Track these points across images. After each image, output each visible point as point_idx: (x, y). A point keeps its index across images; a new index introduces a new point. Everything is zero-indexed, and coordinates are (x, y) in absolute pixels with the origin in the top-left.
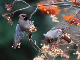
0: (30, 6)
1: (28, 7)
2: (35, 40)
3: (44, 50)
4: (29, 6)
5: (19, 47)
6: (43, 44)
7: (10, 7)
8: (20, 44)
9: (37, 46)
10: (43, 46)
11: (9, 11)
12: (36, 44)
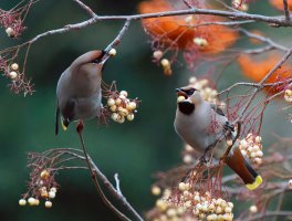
0: (95, 16)
1: (90, 21)
2: (116, 176)
3: (165, 212)
4: (91, 17)
5: (48, 204)
6: (162, 190)
7: (17, 18)
8: (53, 193)
9: (124, 199)
10: (160, 196)
11: (12, 36)
12: (119, 193)
